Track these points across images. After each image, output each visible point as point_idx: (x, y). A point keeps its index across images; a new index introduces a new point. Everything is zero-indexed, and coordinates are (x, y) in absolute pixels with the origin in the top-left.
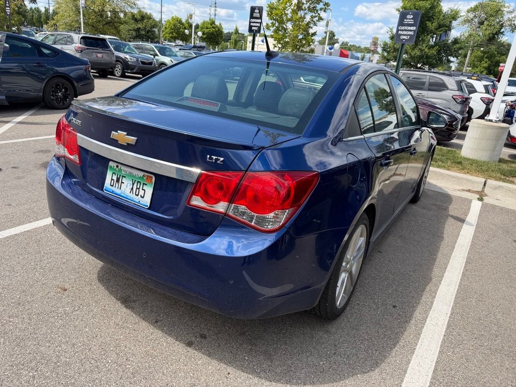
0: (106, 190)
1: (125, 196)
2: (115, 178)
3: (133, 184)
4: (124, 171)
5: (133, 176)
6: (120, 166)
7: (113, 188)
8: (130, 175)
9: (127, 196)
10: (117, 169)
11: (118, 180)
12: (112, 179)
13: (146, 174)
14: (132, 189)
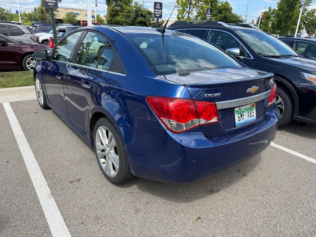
0: (237, 125)
1: (246, 121)
2: (240, 116)
3: (248, 113)
4: (243, 109)
5: (247, 109)
6: (240, 108)
7: (240, 122)
8: (246, 109)
9: (246, 120)
10: (240, 110)
11: (241, 116)
12: (239, 117)
13: (252, 104)
14: (248, 115)
